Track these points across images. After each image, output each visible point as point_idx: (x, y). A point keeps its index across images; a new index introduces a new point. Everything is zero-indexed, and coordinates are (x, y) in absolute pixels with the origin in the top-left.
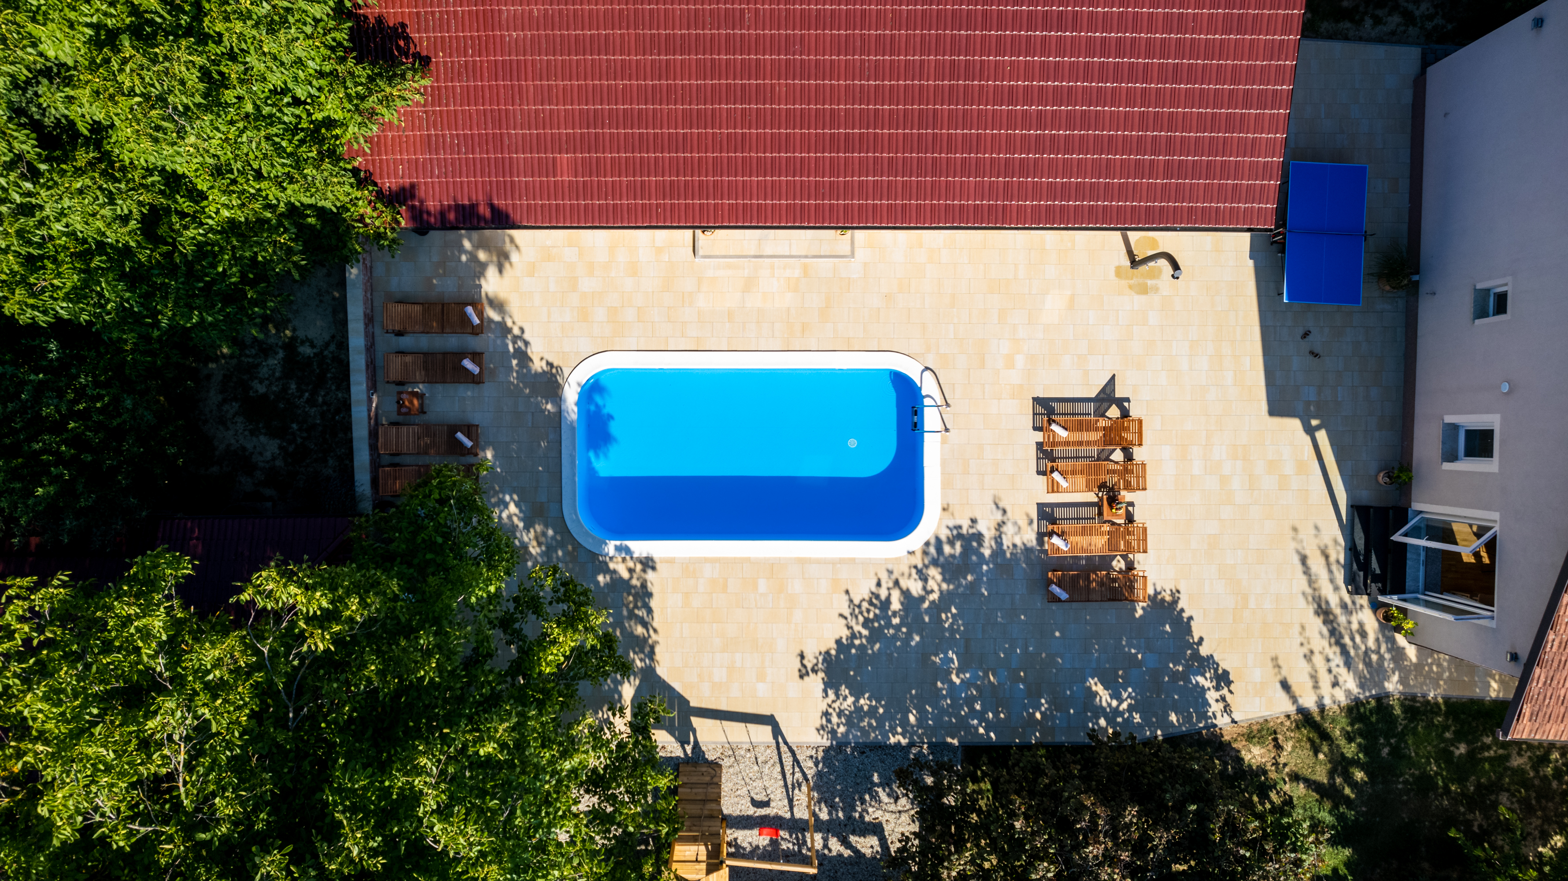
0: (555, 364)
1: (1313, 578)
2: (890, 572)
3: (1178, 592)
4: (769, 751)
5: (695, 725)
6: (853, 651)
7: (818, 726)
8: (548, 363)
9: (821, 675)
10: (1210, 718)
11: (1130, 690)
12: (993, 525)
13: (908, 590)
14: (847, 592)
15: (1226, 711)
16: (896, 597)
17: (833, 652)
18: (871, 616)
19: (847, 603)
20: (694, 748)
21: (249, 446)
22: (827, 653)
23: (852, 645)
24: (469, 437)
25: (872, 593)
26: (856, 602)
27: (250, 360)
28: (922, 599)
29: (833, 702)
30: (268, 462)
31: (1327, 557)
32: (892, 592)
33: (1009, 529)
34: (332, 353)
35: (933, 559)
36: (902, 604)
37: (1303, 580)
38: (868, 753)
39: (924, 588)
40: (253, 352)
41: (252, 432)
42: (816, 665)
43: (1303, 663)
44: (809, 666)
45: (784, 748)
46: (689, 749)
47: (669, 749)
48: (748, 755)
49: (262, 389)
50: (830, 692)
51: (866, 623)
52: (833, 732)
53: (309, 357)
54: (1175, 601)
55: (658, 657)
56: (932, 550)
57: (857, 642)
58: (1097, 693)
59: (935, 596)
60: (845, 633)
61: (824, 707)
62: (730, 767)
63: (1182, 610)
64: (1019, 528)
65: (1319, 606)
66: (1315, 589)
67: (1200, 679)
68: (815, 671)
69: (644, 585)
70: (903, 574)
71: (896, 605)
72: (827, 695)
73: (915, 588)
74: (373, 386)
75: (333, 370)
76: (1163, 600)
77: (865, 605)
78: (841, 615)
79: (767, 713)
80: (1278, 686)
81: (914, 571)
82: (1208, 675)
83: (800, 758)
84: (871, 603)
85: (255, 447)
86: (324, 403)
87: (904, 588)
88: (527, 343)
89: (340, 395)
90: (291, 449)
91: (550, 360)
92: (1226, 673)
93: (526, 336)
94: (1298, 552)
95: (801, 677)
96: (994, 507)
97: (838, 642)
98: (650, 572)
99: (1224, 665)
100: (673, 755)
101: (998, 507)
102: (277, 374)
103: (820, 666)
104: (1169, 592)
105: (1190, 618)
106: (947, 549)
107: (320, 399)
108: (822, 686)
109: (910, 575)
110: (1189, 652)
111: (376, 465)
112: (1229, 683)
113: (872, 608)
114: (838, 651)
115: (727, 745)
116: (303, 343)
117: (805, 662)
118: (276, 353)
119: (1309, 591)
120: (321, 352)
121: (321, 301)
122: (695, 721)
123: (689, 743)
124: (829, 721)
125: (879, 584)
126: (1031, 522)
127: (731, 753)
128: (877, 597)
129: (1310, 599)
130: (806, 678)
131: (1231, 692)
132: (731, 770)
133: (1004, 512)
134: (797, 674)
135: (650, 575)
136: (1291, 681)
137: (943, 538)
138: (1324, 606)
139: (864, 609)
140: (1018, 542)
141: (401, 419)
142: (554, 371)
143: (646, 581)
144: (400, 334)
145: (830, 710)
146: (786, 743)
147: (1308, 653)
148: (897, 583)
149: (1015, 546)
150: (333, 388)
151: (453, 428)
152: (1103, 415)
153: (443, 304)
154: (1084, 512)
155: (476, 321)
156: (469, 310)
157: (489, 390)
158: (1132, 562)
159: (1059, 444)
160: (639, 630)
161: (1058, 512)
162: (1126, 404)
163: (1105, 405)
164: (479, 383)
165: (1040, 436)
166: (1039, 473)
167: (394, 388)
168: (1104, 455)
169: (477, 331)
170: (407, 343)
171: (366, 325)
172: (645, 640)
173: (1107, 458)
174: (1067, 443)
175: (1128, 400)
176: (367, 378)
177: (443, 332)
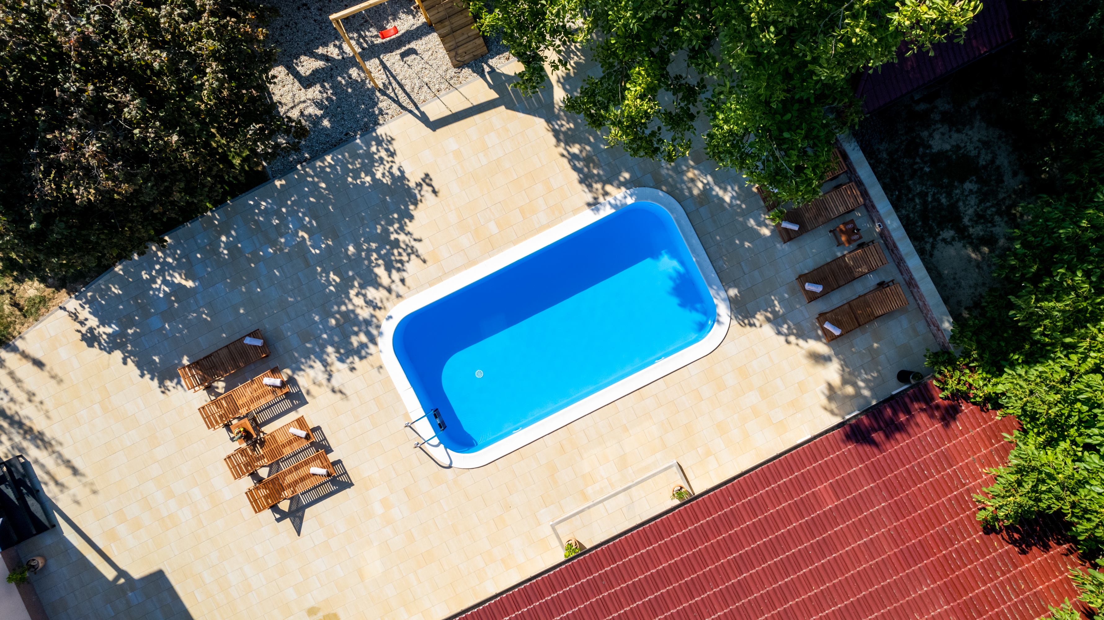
0: (748, 327)
1: (59, 461)
2: (399, 296)
3: (163, 392)
4: (422, 98)
5: (492, 91)
6: (396, 216)
7: (394, 142)
8: (754, 325)
9: (412, 184)
10: (85, 303)
11: (161, 295)
12: (336, 375)
13: (377, 289)
14: (424, 261)
15: (75, 314)
16: (384, 278)
17: (412, 207)
18: (395, 252)
19: (420, 252)
20: (483, 70)
21: (955, 136)
22: (416, 204)
23: (399, 220)
24: (786, 229)
25: (404, 270)
26: (413, 257)
27: (988, 204)
28: (362, 286)
29: (391, 167)
30: (934, 130)
31: (57, 483)
32: (389, 281)
33: (322, 377)
34: (926, 243)
35: (371, 325)
36: (376, 275)
37: (67, 454)
38: (342, 136)
39: (365, 296)
40: (989, 212)
41: (958, 147)
42: (420, 191)
43: (32, 388)
44: (425, 187)
45: (411, 107)
46: (487, 69)
47: (503, 60)
48: (437, 87)
49: (968, 186)
50: (397, 173)
51: (396, 244)
52: (379, 142)
53: (942, 230)
54: (161, 384)
55: (550, 136)
56: (374, 332)
57: (396, 226)
58: (186, 280)
59: (352, 293)
60: (410, 227)
61: (396, 159)
62: (447, 70)
63: (152, 379)
64: (314, 383)
65: (42, 440)
66: (54, 452)
67: (109, 330)
68: (419, 185)
69: (590, 186)
70: (388, 299)
71: (380, 271)
72: (399, 169)
73: (372, 293)
74: (884, 235)
75: (918, 229)
76: (171, 380)
77: (405, 258)
78: (420, 240)
79: (439, 131)
80: (44, 360)
81: (379, 304)
82: (105, 337)
83: (394, 106)
84: (401, 262)
85: (950, 137)
86: (913, 200)
87: (381, 289)
88: (779, 333)
89: (904, 212)
90: (921, 150)
91: (754, 328)
92: (91, 345)
93: (782, 338)
94: (83, 475)
95: (427, 175)
96: (344, 390)
97: (411, 218)
98: (591, 200)
99: (95, 351)
100: (497, 57)
101: (341, 392)
102: (961, 204)
103: (416, 192)
104: (170, 388)
105: (142, 376)
106: (363, 338)
107: (917, 201)
108: (407, 175)
109: (382, 301)
110: (129, 348)
111: (851, 172)
112: (84, 338)
113: (398, 258)
114: (407, 209)
115: (457, 86)
116: (953, 239)
117: (430, 189)
118: (970, 220)
119: (58, 448)
120: (935, 239)
121: (954, 279)
122: (493, 95)
123: (489, 73)
124: (387, 150)
125: (403, 281)
126: (308, 393)
127: (452, 82)
128: (399, 270)
129: (53, 442)
130: (423, 176)
131: (79, 331)
132: (444, 68)
133: (334, 391)
134: (432, 176)
135: (589, 197)
136: (35, 369)
137: (371, 346)
138: (39, 442)
139: (404, 254)
140: (309, 371)
141: (848, 217)
142: (746, 321)
143: (590, 191)
144: (881, 285)
145: (390, 159)
146: (411, 112)
147: (33, 398)
148: (389, 290)
149: (311, 367)
150: (911, 215)
151: (803, 230)
152: (291, 499)
153: (860, 325)
154: (267, 415)
155: (827, 326)
156: (837, 332)
157: (790, 275)
158: (209, 393)
159: (314, 459)
160: (575, 149)
161: (287, 404)
162: (278, 516)
163: (294, 508)
164: (800, 277)
165: (332, 457)
166: (318, 428)
167: (865, 239)
168: (275, 467)
169: (822, 317)
170: (872, 280)
171: (912, 278)
172: (567, 143)
173: (270, 466)
174: (307, 463)
175: (278, 520)
176: (891, 237)
177: (848, 303)
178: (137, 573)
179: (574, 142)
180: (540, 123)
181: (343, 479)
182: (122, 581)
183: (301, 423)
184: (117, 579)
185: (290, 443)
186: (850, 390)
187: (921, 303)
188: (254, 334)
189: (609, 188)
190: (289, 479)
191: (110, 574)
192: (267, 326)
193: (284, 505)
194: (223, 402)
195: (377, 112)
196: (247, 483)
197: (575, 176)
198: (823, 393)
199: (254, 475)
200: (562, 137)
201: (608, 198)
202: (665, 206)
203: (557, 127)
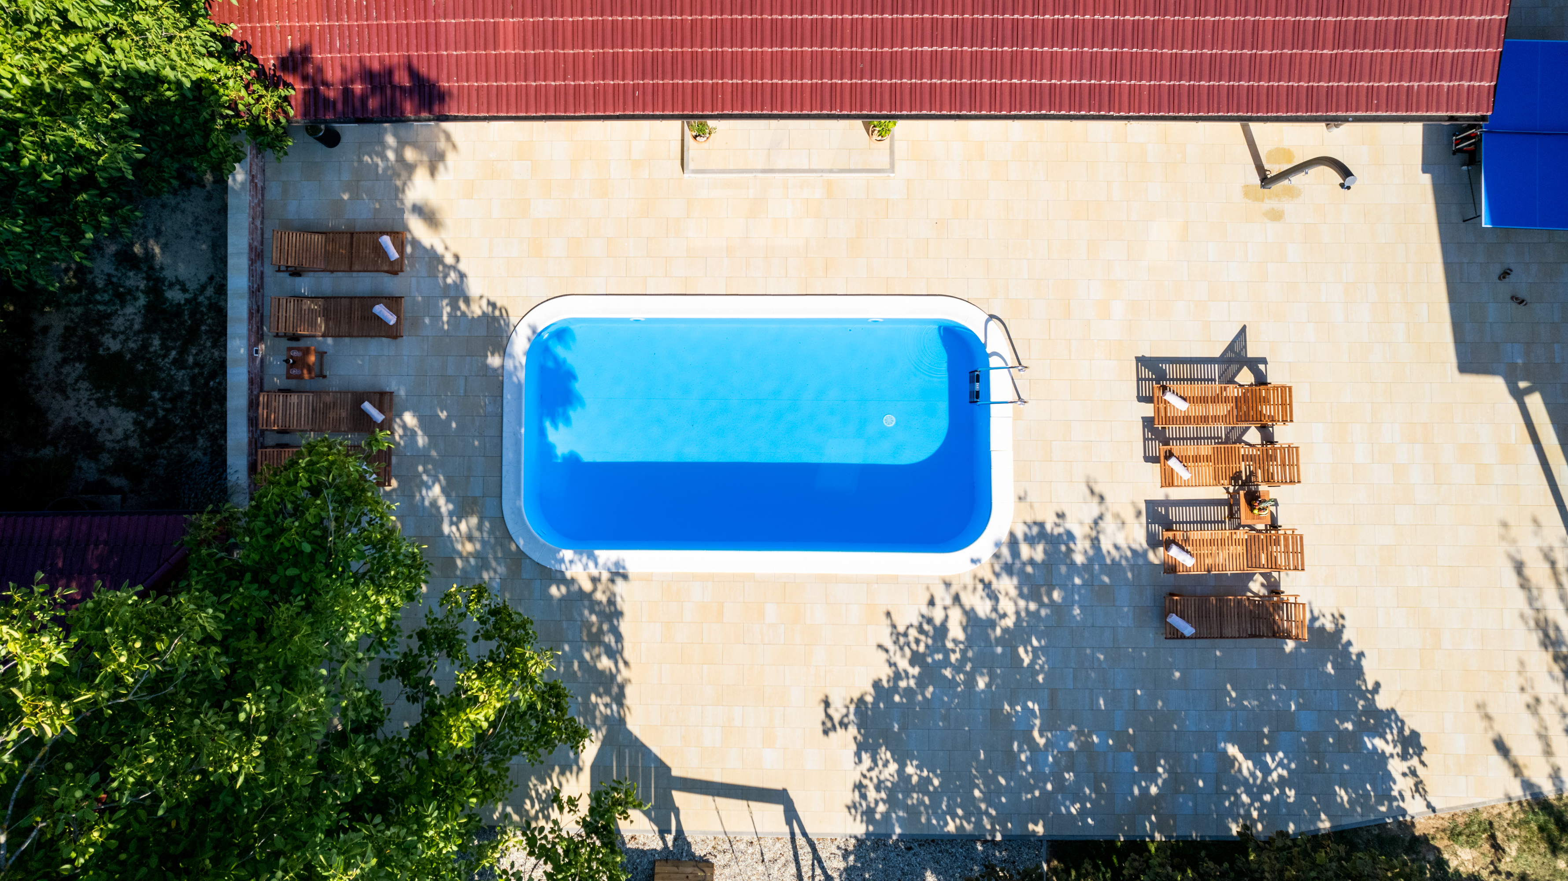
0: (499, 304)
1: (1535, 592)
2: (948, 585)
3: (1342, 617)
4: (779, 845)
5: (677, 804)
6: (897, 698)
7: (850, 803)
8: (489, 303)
9: (853, 730)
10: (1396, 799)
11: (1281, 754)
12: (1089, 520)
13: (972, 609)
14: (888, 614)
15: (1417, 790)
16: (956, 619)
17: (869, 699)
18: (922, 648)
19: (889, 630)
20: (675, 839)
21: (95, 421)
22: (861, 701)
23: (895, 689)
24: (381, 410)
25: (923, 616)
26: (901, 629)
27: (101, 308)
28: (992, 624)
29: (870, 769)
30: (118, 442)
31: (1553, 564)
32: (950, 612)
33: (1109, 526)
34: (209, 298)
35: (1006, 564)
36: (965, 629)
37: (1519, 598)
38: (916, 849)
39: (995, 609)
40: (106, 297)
41: (100, 403)
42: (847, 715)
43: (1526, 716)
44: (837, 718)
45: (801, 841)
46: (670, 838)
47: (641, 840)
48: (750, 850)
49: (114, 346)
50: (866, 757)
51: (916, 659)
52: (869, 814)
53: (179, 304)
54: (1339, 630)
55: (629, 701)
56: (1005, 552)
57: (903, 684)
58: (1235, 759)
59: (1009, 622)
60: (884, 673)
61: (857, 777)
62: (725, 866)
63: (1349, 643)
64: (1123, 523)
65: (1546, 635)
66: (1538, 610)
67: (1379, 743)
68: (844, 725)
69: (611, 602)
70: (965, 587)
71: (956, 631)
72: (860, 761)
73: (983, 609)
74: (257, 336)
75: (210, 321)
76: (1322, 629)
77: (913, 633)
78: (880, 646)
79: (779, 787)
80: (1492, 748)
81: (980, 586)
82: (1389, 737)
83: (823, 855)
84: (921, 630)
85: (102, 422)
86: (196, 364)
87: (968, 607)
88: (462, 276)
89: (216, 354)
90: (150, 424)
91: (492, 299)
92: (1415, 735)
93: (462, 266)
94: (1512, 559)
95: (826, 732)
96: (1087, 492)
97: (877, 684)
98: (620, 582)
99: (1412, 724)
100: (646, 848)
101: (1092, 492)
102: (136, 327)
103: (852, 717)
104: (1330, 618)
105: (1361, 655)
106: (1025, 551)
107: (191, 360)
108: (854, 747)
109: (975, 589)
110: (1361, 703)
111: (256, 443)
112: (1420, 750)
113: (923, 638)
114: (877, 699)
115: (721, 836)
116: (171, 285)
117: (831, 711)
118: (136, 299)
119: (1530, 613)
120: (195, 298)
121: (198, 232)
122: (679, 798)
123: (669, 832)
124: (864, 796)
125: (932, 603)
126: (1139, 514)
127: (727, 846)
128: (930, 621)
129: (1532, 624)
130: (832, 734)
131: (1423, 763)
132: (727, 871)
133: (1102, 498)
134: (820, 728)
135: (620, 587)
136: (1509, 742)
137: (1020, 535)
138: (1552, 634)
139: (911, 638)
140: (1122, 543)
141: (292, 384)
142: (497, 313)
143: (614, 594)
144: (296, 273)
145: (865, 782)
146: (804, 834)
147: (1531, 701)
148: (957, 599)
149: (1117, 547)
150: (209, 344)
151: (359, 397)
152: (1231, 381)
153: (352, 234)
154: (1210, 513)
155: (394, 255)
156: (386, 241)
157: (408, 346)
158: (1277, 583)
159: (1174, 420)
160: (605, 663)
161: (1175, 514)
162: (1262, 367)
163: (1234, 367)
164: (395, 337)
165: (1148, 410)
166: (1148, 459)
167: (285, 343)
168: (1234, 436)
169: (395, 269)
170: (305, 285)
171: (252, 262)
172: (613, 677)
173: (1239, 440)
174: (1187, 419)
175: (1264, 361)
176: (250, 330)
177: (351, 270)
178: (1497, 385)
179: (602, 673)
180: (635, 725)
181: (1146, 373)
182: (1522, 385)
183: (1168, 479)
184: (1529, 391)
185: (1197, 459)
186: (410, 154)
187: (258, 223)
188: (1176, 635)
189: (587, 586)
190: (1222, 409)
191: (1535, 402)
192: (1151, 636)
193: (1245, 377)
194: (1263, 561)
195: (852, 858)
196: (1282, 434)
197: (624, 627)
198: (446, 168)
199: (1268, 439)
200: (615, 690)
201: (595, 572)
202: (524, 523)
203: (615, 707)
